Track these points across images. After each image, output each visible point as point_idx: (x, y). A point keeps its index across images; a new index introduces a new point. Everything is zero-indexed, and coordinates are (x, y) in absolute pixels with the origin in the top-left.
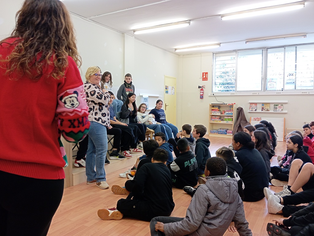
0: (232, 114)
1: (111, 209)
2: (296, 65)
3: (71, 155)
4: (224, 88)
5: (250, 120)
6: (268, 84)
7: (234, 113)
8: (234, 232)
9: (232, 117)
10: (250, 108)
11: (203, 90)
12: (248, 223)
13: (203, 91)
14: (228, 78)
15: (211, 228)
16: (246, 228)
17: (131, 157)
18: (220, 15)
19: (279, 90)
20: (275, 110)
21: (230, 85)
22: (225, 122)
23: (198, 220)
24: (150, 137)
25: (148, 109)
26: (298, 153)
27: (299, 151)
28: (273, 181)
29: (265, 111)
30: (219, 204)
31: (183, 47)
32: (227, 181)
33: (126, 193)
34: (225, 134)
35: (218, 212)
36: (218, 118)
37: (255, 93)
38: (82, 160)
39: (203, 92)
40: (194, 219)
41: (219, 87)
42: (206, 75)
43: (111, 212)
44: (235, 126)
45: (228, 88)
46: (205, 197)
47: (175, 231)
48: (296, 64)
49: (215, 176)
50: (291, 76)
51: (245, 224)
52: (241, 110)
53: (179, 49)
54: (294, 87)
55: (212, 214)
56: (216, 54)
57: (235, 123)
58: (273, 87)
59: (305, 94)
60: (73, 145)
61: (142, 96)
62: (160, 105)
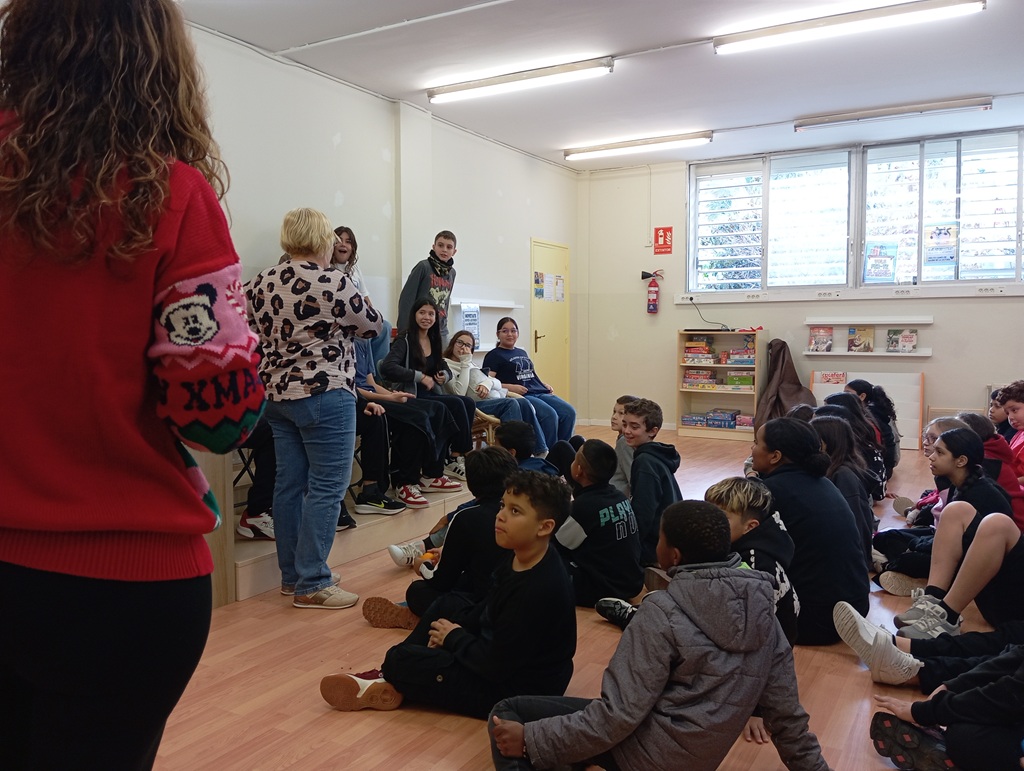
0: (753, 362)
1: (365, 676)
2: (958, 201)
3: (230, 503)
4: (726, 276)
5: (811, 380)
6: (870, 262)
7: (759, 359)
8: (760, 743)
9: (751, 373)
10: (810, 343)
11: (656, 286)
12: (806, 716)
13: (656, 289)
14: (737, 245)
15: (682, 730)
16: (799, 730)
17: (425, 505)
18: (712, 38)
19: (906, 283)
20: (891, 348)
21: (745, 269)
22: (728, 389)
23: (635, 705)
24: (485, 441)
25: (478, 348)
26: (966, 487)
27: (970, 480)
28: (887, 577)
29: (859, 351)
30: (711, 656)
31: (589, 146)
32: (736, 582)
33: (409, 624)
34: (731, 427)
35: (707, 682)
36: (705, 377)
37: (828, 291)
38: (266, 517)
39: (657, 292)
40: (625, 702)
41: (710, 275)
42: (665, 235)
43: (365, 684)
44: (763, 401)
45: (737, 276)
46: (663, 635)
47: (563, 741)
48: (958, 196)
49: (698, 565)
50: (942, 235)
51: (797, 718)
52: (779, 351)
53: (579, 151)
54: (952, 273)
55: (688, 687)
56: (698, 166)
57: (763, 393)
58: (886, 274)
59: (990, 294)
60: (235, 469)
61: (458, 308)
62: (510, 334)
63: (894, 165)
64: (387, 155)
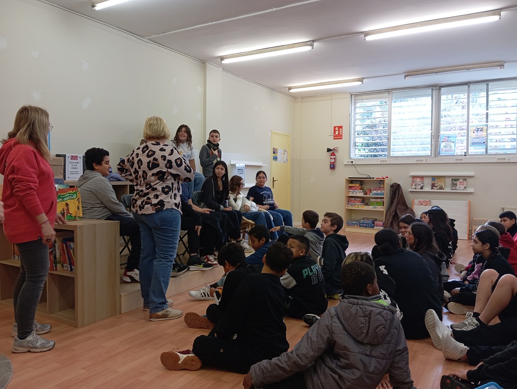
0: (383, 194)
1: (183, 353)
2: (487, 114)
3: (118, 263)
4: (369, 151)
5: (413, 203)
6: (443, 145)
7: (386, 193)
9: (382, 200)
10: (412, 185)
11: (334, 155)
13: (334, 157)
14: (375, 135)
17: (216, 266)
18: (363, 32)
19: (461, 155)
20: (453, 188)
21: (379, 147)
22: (370, 208)
25: (245, 186)
26: (490, 259)
27: (493, 255)
28: (451, 305)
29: (437, 189)
31: (301, 85)
33: (208, 326)
34: (372, 227)
36: (359, 202)
37: (421, 159)
39: (334, 159)
41: (361, 150)
42: (339, 130)
43: (183, 357)
44: (388, 214)
45: (375, 151)
48: (487, 111)
50: (479, 131)
51: (406, 383)
52: (396, 189)
53: (296, 88)
54: (484, 150)
56: (356, 95)
57: (388, 210)
58: (450, 151)
59: (503, 161)
60: (121, 246)
61: (234, 165)
62: (262, 179)
63: (454, 96)
64: (200, 89)
